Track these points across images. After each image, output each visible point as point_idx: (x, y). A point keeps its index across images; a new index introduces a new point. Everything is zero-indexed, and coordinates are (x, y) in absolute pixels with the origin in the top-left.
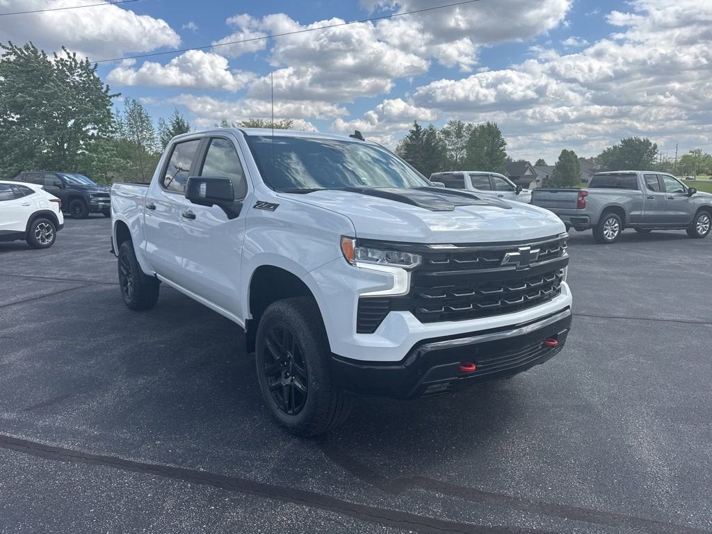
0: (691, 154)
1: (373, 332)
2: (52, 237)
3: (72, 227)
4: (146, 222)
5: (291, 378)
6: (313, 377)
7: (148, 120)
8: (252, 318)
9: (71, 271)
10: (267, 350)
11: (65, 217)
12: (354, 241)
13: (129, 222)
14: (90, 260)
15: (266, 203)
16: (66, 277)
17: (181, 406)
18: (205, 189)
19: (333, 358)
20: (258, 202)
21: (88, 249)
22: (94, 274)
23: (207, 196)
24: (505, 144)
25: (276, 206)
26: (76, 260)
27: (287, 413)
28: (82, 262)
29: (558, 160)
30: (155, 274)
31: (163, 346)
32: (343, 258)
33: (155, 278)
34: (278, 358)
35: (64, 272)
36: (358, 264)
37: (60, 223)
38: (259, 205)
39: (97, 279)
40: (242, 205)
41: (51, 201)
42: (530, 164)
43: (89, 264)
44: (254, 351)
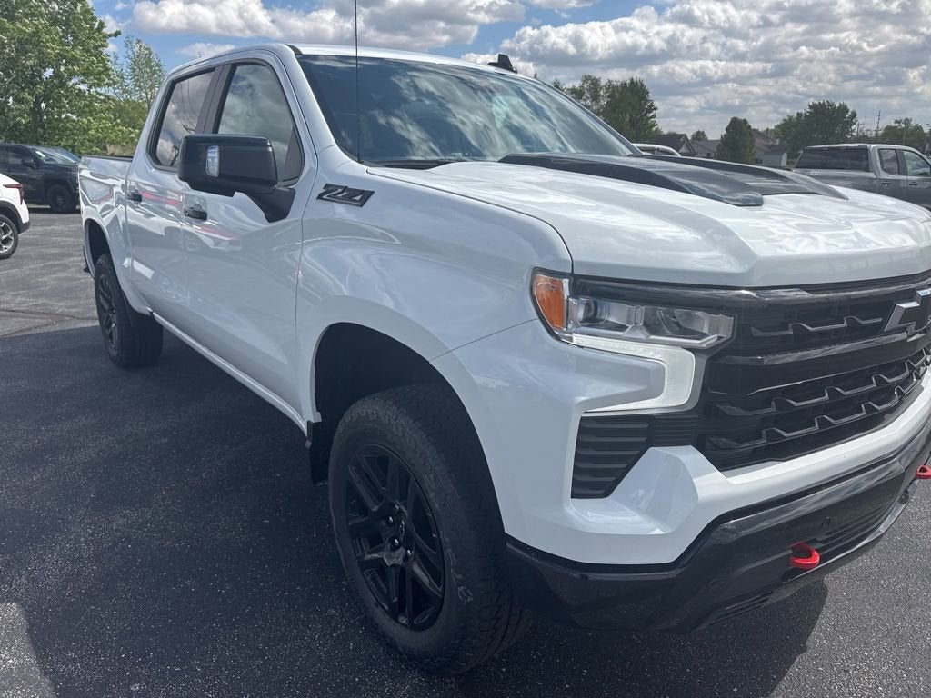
0: (897, 125)
1: (606, 494)
2: (12, 243)
3: (50, 226)
4: (129, 220)
5: (402, 550)
6: (460, 577)
7: (160, 71)
8: (320, 420)
9: (33, 297)
10: (351, 489)
11: (31, 211)
12: (566, 283)
13: (104, 223)
14: (66, 279)
15: (345, 189)
16: (24, 307)
17: (188, 583)
18: (217, 160)
19: (509, 545)
20: (327, 186)
21: (67, 261)
22: (70, 303)
23: (220, 174)
24: (655, 109)
25: (366, 195)
26: (45, 279)
27: (397, 621)
28: (52, 282)
29: (725, 132)
30: (151, 313)
31: (166, 440)
32: (539, 321)
33: (151, 317)
34: (375, 509)
35: (24, 299)
36: (577, 339)
37: (24, 222)
38: (332, 193)
39: (73, 310)
40: (293, 193)
41: (7, 186)
42: (686, 137)
43: (65, 284)
44: (326, 477)
